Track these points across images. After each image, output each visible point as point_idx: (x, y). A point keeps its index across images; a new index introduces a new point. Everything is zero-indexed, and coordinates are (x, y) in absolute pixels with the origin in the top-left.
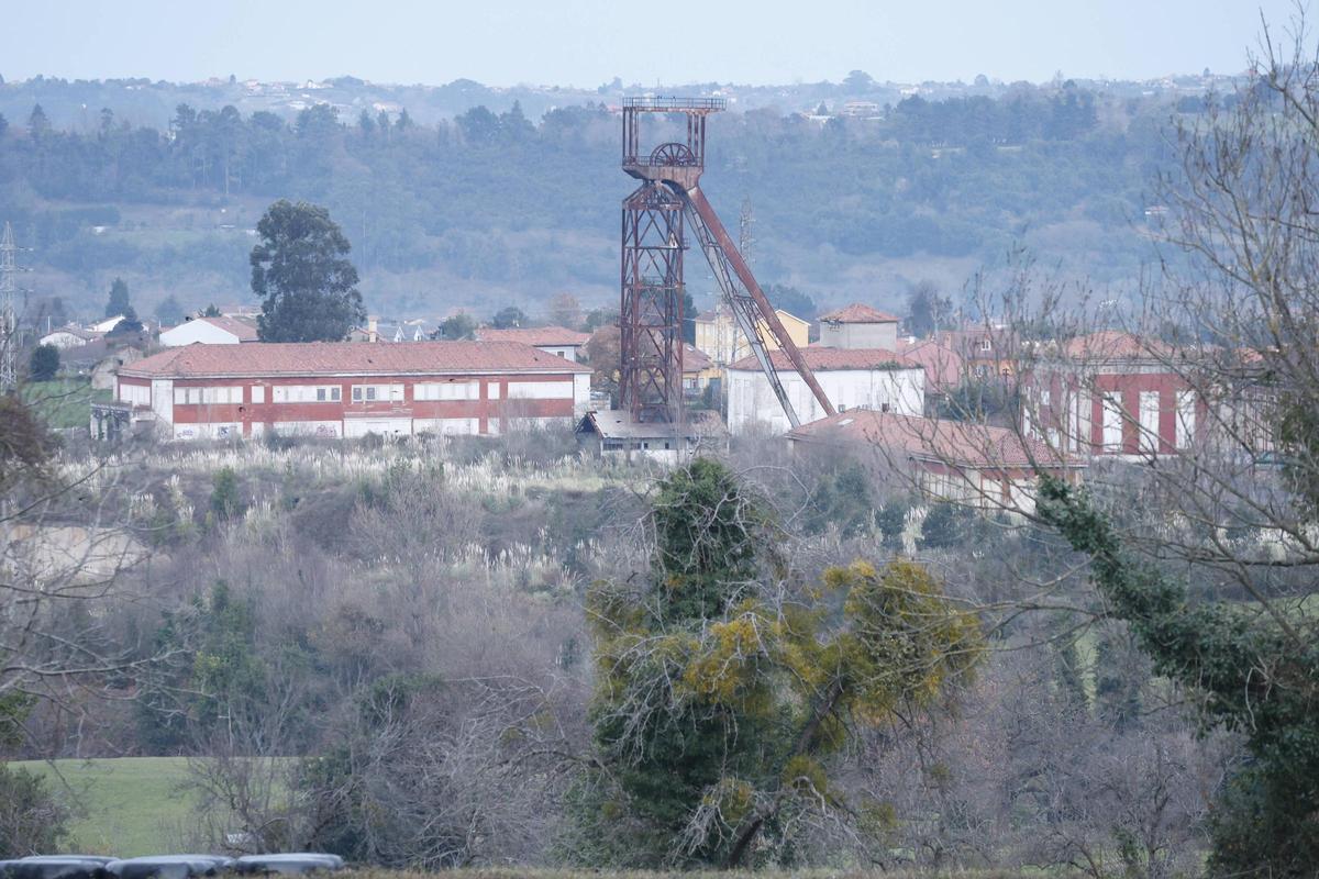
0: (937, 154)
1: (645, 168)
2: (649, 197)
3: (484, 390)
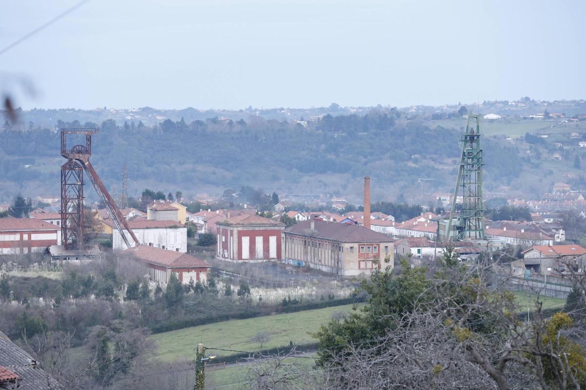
0: (336, 135)
1: (69, 155)
2: (70, 165)
3: (22, 237)
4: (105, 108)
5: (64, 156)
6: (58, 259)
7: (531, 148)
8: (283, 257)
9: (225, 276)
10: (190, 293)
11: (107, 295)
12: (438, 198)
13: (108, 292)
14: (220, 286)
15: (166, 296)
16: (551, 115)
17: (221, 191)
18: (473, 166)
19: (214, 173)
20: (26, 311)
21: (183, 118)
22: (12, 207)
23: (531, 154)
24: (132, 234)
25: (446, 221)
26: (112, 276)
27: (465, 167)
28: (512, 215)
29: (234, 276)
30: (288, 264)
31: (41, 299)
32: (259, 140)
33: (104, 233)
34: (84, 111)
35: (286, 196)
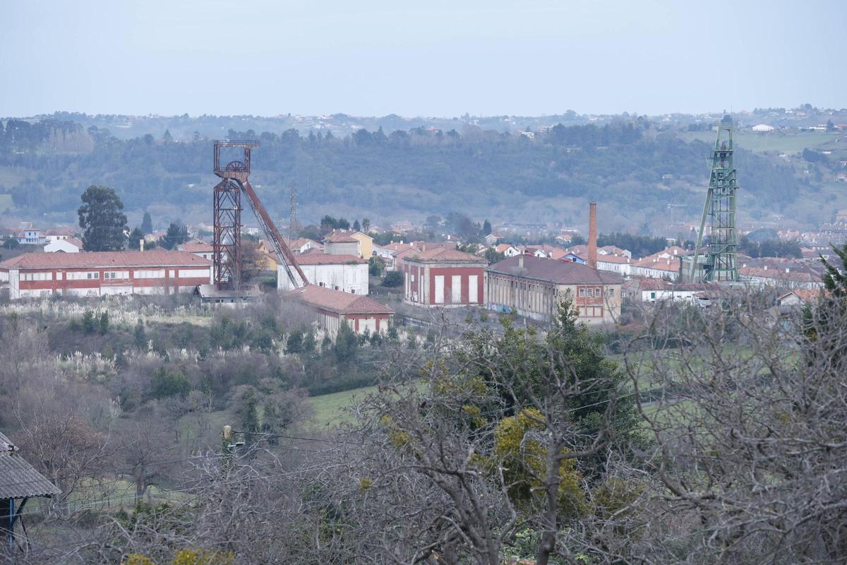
0: (569, 150)
1: (223, 173)
2: (225, 186)
3: (167, 274)
4: (289, 114)
5: (217, 174)
6: (209, 301)
7: (810, 167)
8: (485, 302)
9: (413, 325)
10: (365, 345)
11: (263, 347)
12: (691, 229)
13: (264, 343)
14: (403, 336)
15: (335, 349)
16: (836, 127)
17: (424, 217)
18: (724, 190)
19: (418, 196)
20: (164, 365)
21: (381, 128)
22: (164, 236)
23: (810, 175)
24: (300, 272)
25: (690, 258)
26: (270, 323)
27: (715, 190)
28: (778, 250)
29: (423, 325)
30: (491, 310)
31: (184, 351)
32: (475, 155)
33: (268, 269)
34: (263, 118)
35: (505, 224)
